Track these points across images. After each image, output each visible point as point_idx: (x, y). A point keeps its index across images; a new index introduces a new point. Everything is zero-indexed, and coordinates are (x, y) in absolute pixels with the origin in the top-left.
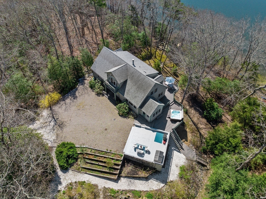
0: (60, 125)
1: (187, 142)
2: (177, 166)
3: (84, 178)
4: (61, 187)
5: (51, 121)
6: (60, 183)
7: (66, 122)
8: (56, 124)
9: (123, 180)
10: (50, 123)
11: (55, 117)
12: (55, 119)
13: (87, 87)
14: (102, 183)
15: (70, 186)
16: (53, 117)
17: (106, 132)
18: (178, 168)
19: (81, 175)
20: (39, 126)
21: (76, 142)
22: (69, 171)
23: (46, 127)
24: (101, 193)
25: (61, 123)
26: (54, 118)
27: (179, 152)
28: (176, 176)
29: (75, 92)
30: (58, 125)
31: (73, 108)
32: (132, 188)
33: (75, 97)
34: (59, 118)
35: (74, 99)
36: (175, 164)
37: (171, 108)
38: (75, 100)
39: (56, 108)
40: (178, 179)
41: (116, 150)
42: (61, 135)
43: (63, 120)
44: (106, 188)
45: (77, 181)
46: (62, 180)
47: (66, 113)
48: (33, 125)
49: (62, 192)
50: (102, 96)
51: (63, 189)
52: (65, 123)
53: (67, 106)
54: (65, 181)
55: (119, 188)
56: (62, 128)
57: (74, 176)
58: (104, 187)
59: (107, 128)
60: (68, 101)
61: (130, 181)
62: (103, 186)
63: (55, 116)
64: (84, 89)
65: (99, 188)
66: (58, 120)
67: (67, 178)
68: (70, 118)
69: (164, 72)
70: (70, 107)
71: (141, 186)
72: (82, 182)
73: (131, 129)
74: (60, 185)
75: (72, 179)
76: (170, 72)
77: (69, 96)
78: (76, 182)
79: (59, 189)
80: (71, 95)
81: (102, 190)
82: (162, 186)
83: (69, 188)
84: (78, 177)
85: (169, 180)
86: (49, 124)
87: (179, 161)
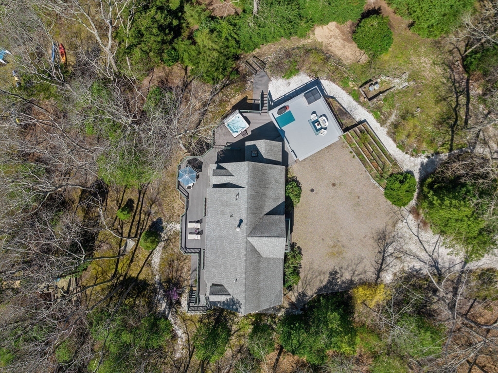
0: (383, 239)
1: (248, 96)
2: (289, 84)
3: (395, 152)
4: (424, 160)
5: (388, 256)
6: (422, 164)
7: (373, 237)
8: (387, 244)
9: (358, 118)
10: (393, 251)
11: (381, 258)
12: (382, 254)
13: (303, 283)
14: (381, 132)
15: (414, 153)
16: (383, 260)
17: (336, 181)
18: (290, 81)
19: (396, 157)
20: (408, 258)
21: (380, 197)
22: (405, 170)
23: (401, 250)
24: (389, 124)
25: (380, 240)
26: (383, 256)
27: (270, 94)
28: (300, 77)
29: (325, 287)
30: (385, 241)
31: (348, 255)
32: (355, 103)
33: (333, 274)
34: (377, 252)
35: (336, 273)
36: (289, 87)
37: (227, 143)
38: (337, 269)
39: (371, 275)
40: (301, 73)
41: (344, 149)
42: (390, 221)
43: (375, 245)
44: (381, 124)
45: (404, 153)
46: (419, 166)
47: (363, 255)
48: (414, 267)
49: (426, 154)
50: (296, 245)
51: (423, 156)
52: (375, 238)
53: (354, 267)
54: (416, 162)
55: (368, 113)
56: (384, 232)
57: (404, 161)
58: (381, 126)
59: (331, 186)
60: (347, 276)
61: (351, 111)
62: (382, 128)
63: (380, 261)
64: (309, 284)
65: (386, 130)
66: (380, 250)
67: (413, 164)
68: (365, 240)
69: (141, 229)
70: (352, 261)
71: (344, 98)
72: (400, 149)
73: (304, 159)
74: (424, 163)
75: (408, 159)
76: (131, 221)
77: (340, 285)
78: (406, 153)
79: (427, 159)
80: (336, 285)
81: (385, 126)
82: (323, 80)
83: (416, 153)
84: (401, 157)
85: (311, 79)
86: (395, 252)
87: (281, 86)
